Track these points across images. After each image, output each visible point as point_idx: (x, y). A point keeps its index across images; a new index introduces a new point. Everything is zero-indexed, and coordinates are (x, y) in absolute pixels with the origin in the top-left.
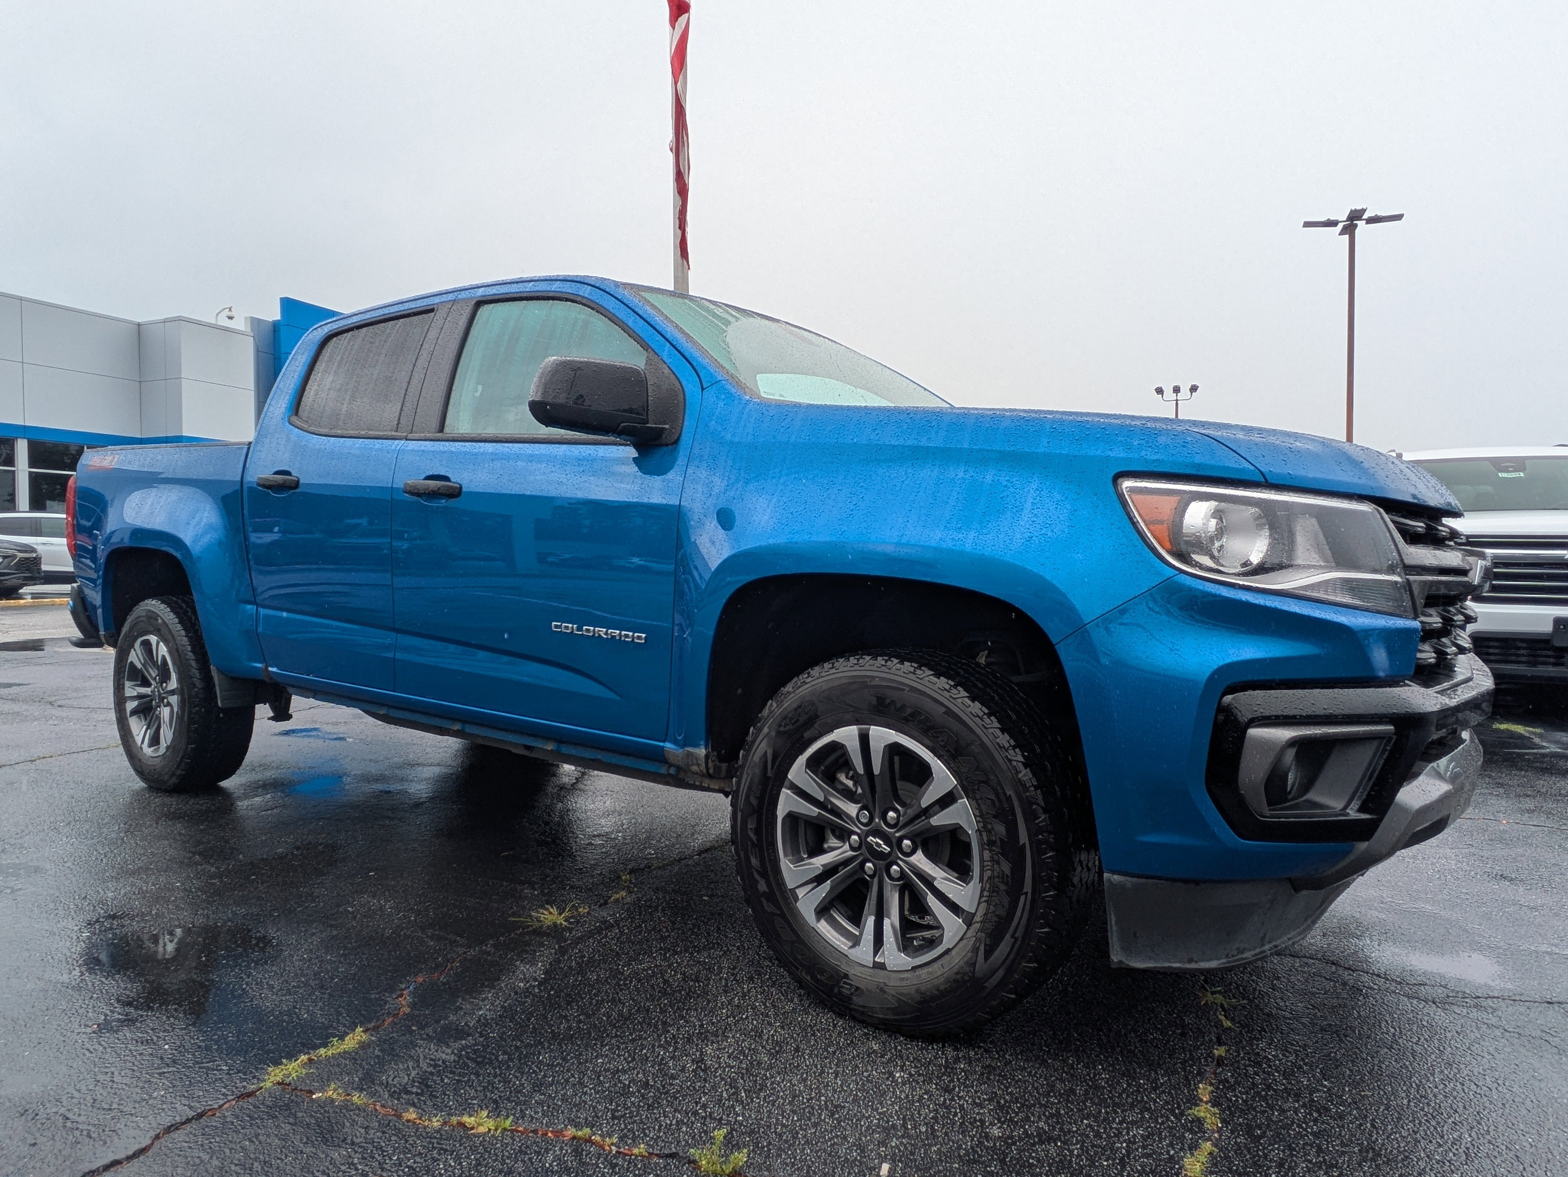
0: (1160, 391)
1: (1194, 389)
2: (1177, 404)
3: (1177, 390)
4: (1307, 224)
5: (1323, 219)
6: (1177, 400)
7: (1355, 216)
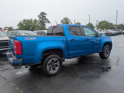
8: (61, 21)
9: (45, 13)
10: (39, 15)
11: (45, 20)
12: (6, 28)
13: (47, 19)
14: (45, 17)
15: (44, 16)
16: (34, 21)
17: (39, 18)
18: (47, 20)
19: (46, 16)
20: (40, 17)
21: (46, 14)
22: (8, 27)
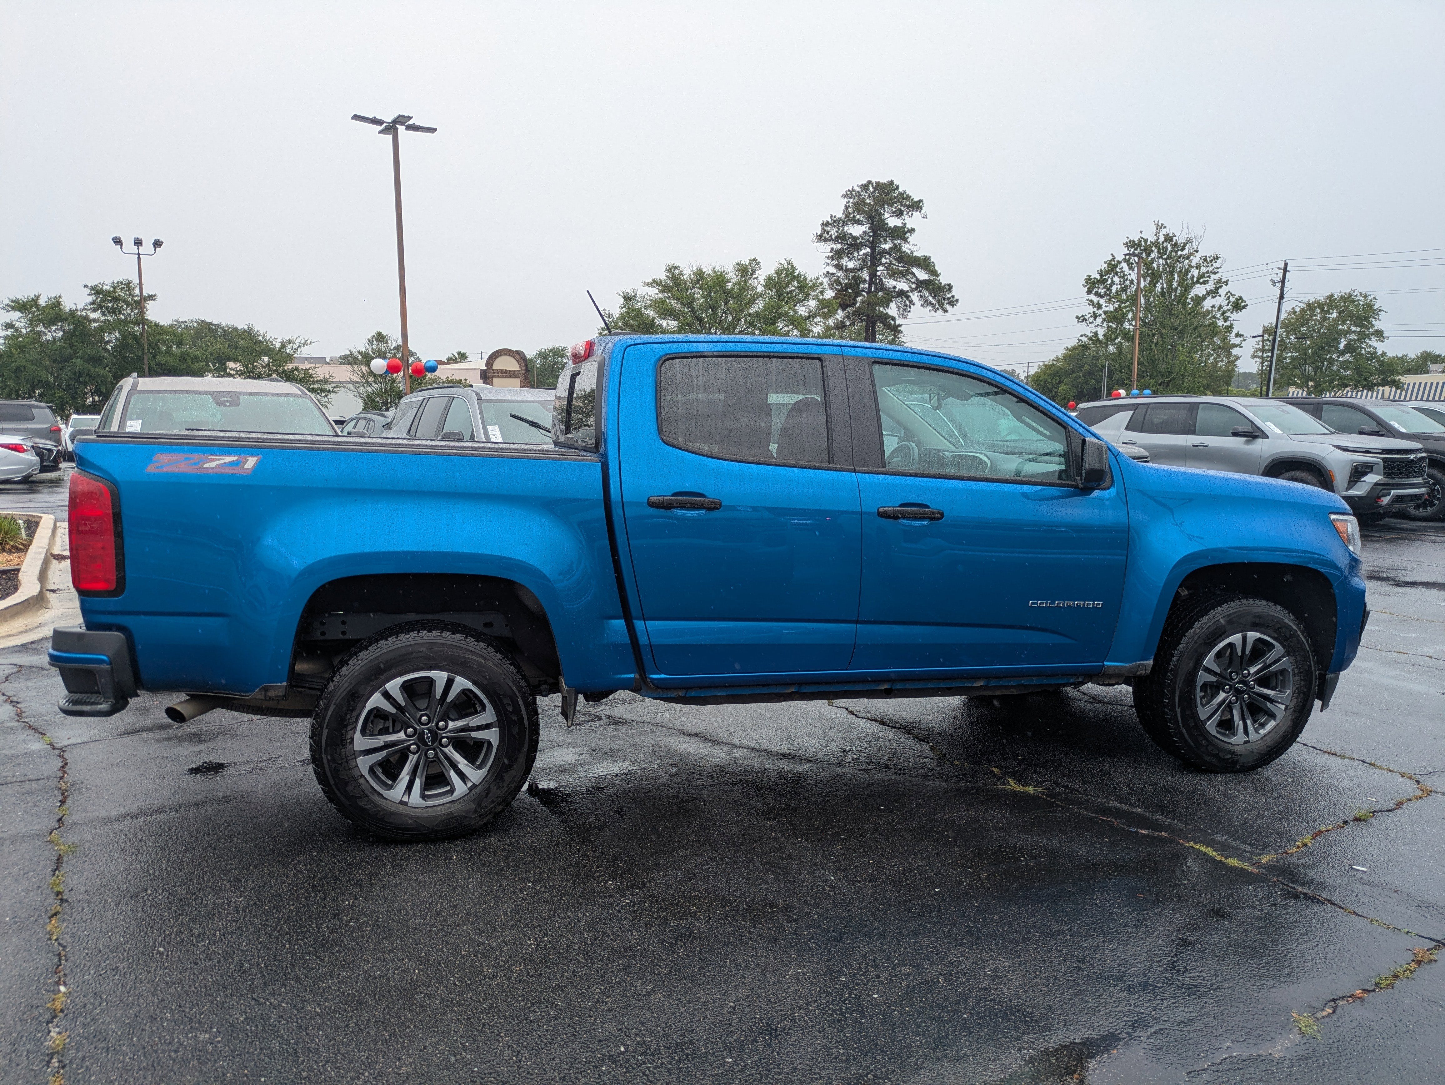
0: (118, 241)
1: (157, 244)
2: (139, 258)
3: (138, 242)
4: (356, 117)
5: (371, 116)
6: (139, 254)
7: (401, 120)
8: (1091, 285)
9: (903, 197)
10: (835, 222)
11: (894, 274)
12: (500, 364)
13: (925, 263)
14: (901, 233)
15: (893, 222)
16: (769, 283)
17: (826, 248)
18: (922, 275)
19: (912, 220)
20: (842, 237)
21: (917, 206)
22: (519, 355)
